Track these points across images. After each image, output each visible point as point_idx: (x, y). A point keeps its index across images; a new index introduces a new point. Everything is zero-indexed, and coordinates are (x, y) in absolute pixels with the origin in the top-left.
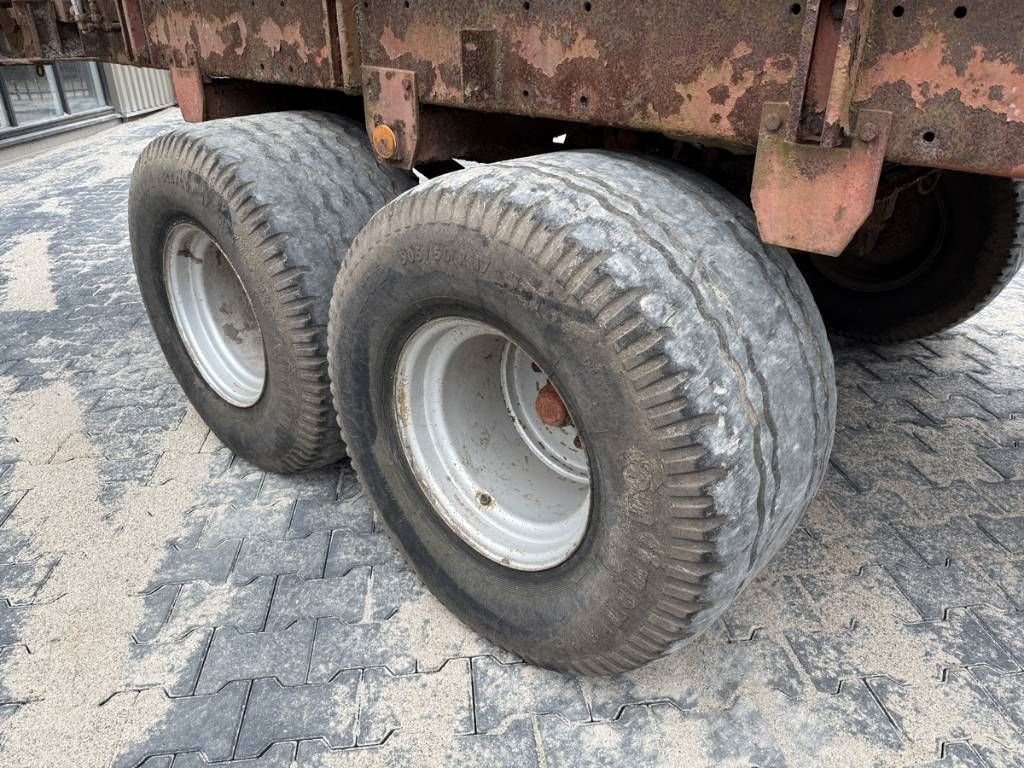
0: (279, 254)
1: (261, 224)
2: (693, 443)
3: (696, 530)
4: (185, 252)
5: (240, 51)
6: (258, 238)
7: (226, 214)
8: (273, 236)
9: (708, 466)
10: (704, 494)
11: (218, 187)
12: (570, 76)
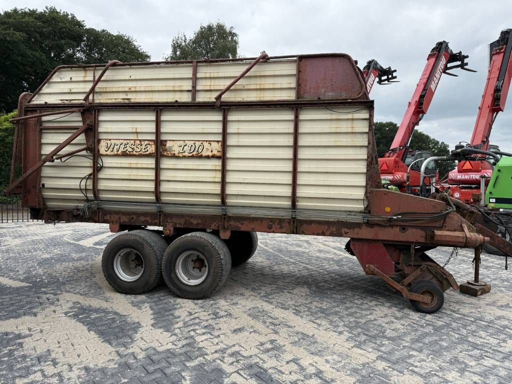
0: (152, 250)
1: (149, 245)
2: (219, 257)
3: (220, 266)
4: (120, 255)
5: (133, 221)
6: (149, 247)
7: (142, 245)
8: (152, 247)
9: (221, 259)
10: (221, 262)
11: (141, 241)
12: (197, 224)
